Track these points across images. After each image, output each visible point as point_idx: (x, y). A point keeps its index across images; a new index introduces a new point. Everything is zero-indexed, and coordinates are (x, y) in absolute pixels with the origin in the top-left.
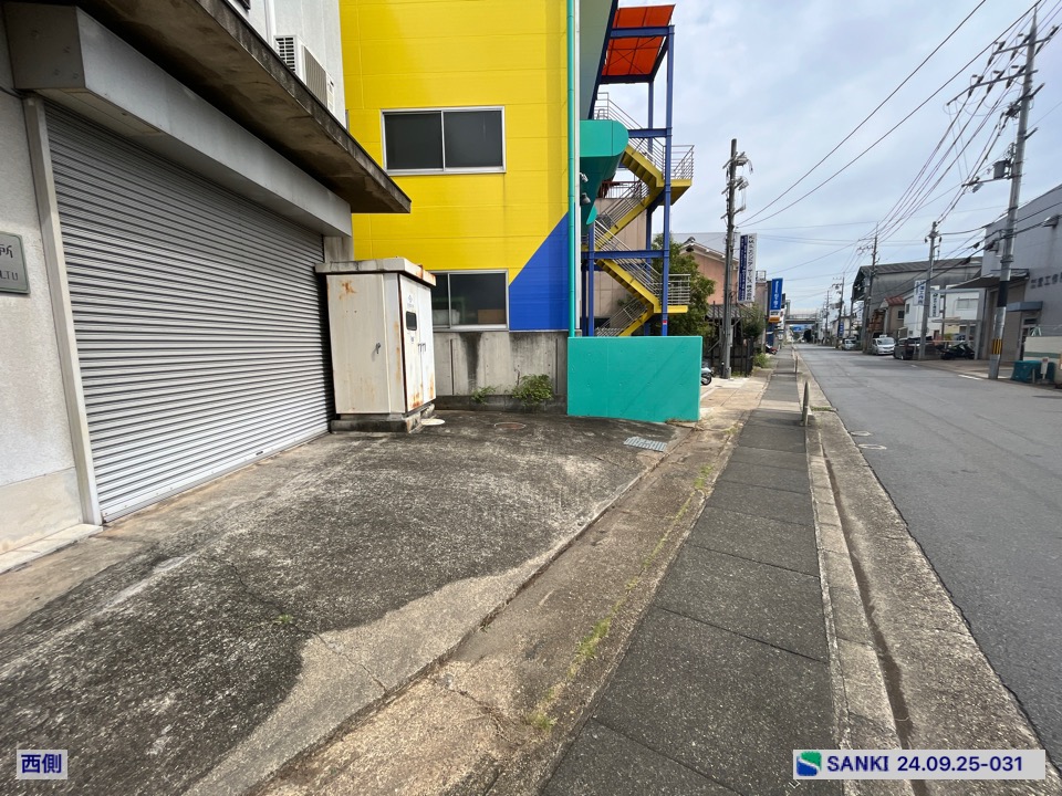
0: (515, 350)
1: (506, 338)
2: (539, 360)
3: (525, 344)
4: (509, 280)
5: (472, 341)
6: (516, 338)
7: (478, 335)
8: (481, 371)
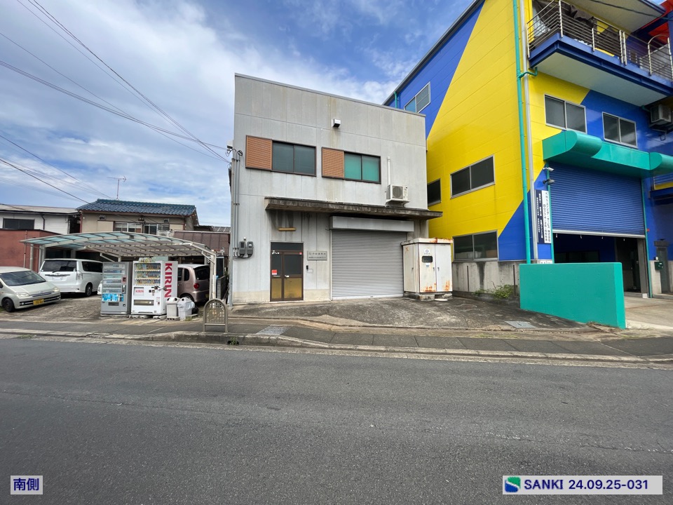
0: (501, 271)
1: (496, 264)
4: (498, 235)
6: (501, 264)
7: (485, 263)
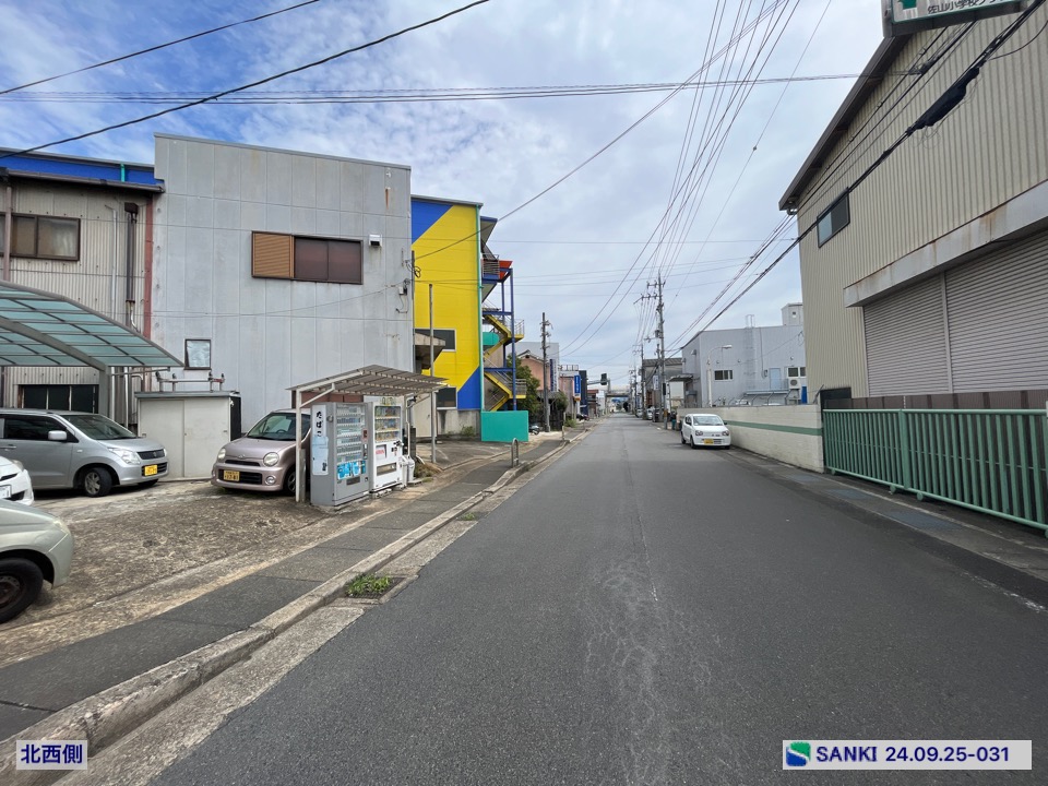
0: (460, 417)
1: (456, 412)
2: (470, 420)
3: (463, 414)
4: (457, 390)
5: (443, 414)
6: (460, 412)
7: (445, 411)
8: (446, 426)
